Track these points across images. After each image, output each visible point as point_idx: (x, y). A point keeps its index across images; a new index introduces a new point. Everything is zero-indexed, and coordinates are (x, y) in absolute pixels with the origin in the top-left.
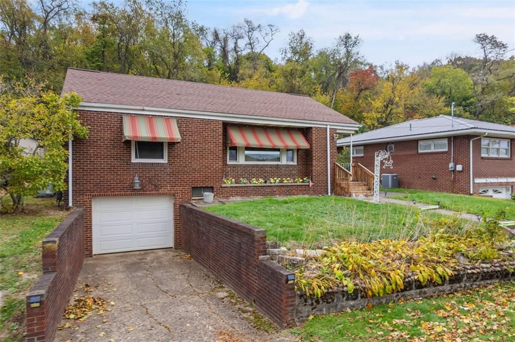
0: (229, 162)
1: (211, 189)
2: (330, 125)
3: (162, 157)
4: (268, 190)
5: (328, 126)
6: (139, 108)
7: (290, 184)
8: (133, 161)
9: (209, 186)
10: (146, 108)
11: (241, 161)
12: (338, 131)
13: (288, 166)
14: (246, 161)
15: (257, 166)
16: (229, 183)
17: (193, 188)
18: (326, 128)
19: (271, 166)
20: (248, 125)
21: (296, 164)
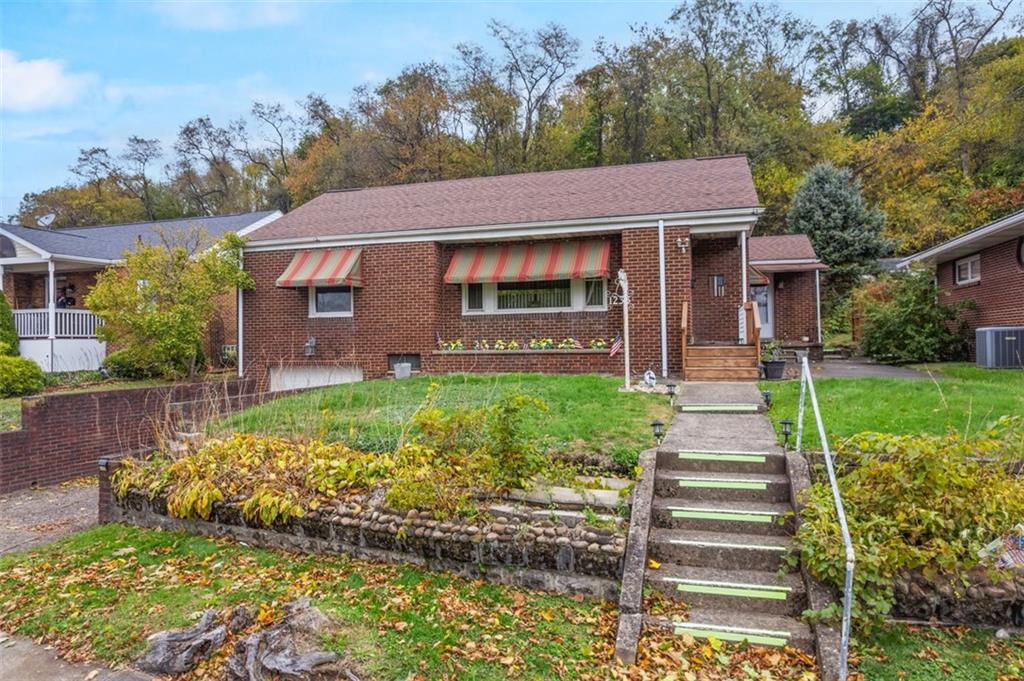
0: (466, 311)
1: (414, 358)
2: (665, 220)
3: (348, 309)
4: (520, 362)
5: (661, 222)
6: (311, 239)
7: (570, 351)
8: (311, 316)
9: (413, 352)
10: (319, 239)
11: (490, 307)
13: (583, 315)
14: (499, 308)
15: (515, 317)
16: (457, 347)
17: (388, 355)
18: (658, 227)
19: (545, 316)
21: (606, 309)
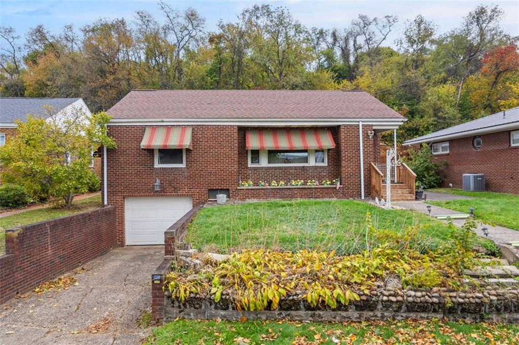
0: (250, 165)
1: (226, 191)
2: (362, 122)
3: (182, 162)
4: (287, 193)
5: (360, 122)
6: (159, 120)
7: (313, 187)
8: (155, 167)
9: (225, 188)
10: (164, 120)
11: (264, 162)
12: (374, 128)
13: (316, 168)
14: (269, 163)
15: (279, 168)
16: (247, 185)
17: (209, 190)
18: (359, 125)
19: (296, 168)
20: (269, 128)
21: (327, 165)
